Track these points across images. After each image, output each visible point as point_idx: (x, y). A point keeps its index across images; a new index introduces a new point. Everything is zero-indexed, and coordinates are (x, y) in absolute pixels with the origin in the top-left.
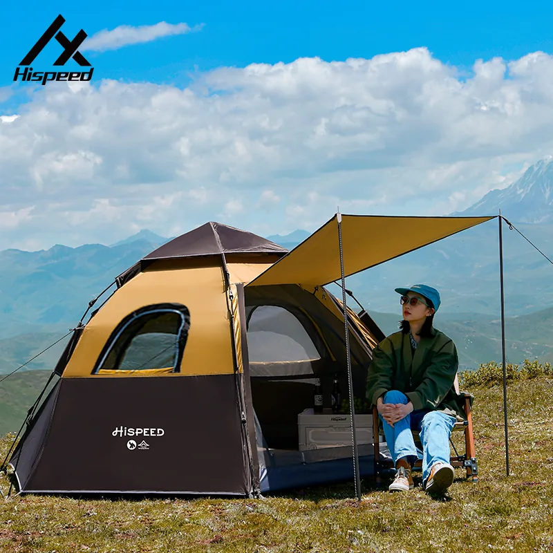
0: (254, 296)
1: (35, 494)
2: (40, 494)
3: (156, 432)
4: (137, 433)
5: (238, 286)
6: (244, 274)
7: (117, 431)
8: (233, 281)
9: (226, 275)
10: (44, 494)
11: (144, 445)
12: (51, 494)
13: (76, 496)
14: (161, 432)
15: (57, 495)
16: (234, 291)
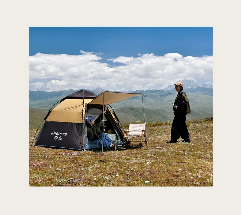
0: (89, 107)
1: (37, 146)
2: (38, 146)
3: (64, 134)
4: (59, 134)
5: (86, 104)
6: (87, 101)
7: (53, 133)
8: (85, 103)
9: (83, 101)
10: (39, 146)
11: (60, 138)
12: (40, 146)
13: (45, 147)
14: (66, 134)
15: (42, 146)
16: (84, 105)
